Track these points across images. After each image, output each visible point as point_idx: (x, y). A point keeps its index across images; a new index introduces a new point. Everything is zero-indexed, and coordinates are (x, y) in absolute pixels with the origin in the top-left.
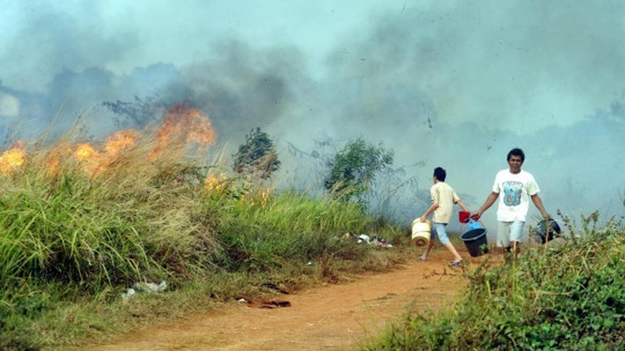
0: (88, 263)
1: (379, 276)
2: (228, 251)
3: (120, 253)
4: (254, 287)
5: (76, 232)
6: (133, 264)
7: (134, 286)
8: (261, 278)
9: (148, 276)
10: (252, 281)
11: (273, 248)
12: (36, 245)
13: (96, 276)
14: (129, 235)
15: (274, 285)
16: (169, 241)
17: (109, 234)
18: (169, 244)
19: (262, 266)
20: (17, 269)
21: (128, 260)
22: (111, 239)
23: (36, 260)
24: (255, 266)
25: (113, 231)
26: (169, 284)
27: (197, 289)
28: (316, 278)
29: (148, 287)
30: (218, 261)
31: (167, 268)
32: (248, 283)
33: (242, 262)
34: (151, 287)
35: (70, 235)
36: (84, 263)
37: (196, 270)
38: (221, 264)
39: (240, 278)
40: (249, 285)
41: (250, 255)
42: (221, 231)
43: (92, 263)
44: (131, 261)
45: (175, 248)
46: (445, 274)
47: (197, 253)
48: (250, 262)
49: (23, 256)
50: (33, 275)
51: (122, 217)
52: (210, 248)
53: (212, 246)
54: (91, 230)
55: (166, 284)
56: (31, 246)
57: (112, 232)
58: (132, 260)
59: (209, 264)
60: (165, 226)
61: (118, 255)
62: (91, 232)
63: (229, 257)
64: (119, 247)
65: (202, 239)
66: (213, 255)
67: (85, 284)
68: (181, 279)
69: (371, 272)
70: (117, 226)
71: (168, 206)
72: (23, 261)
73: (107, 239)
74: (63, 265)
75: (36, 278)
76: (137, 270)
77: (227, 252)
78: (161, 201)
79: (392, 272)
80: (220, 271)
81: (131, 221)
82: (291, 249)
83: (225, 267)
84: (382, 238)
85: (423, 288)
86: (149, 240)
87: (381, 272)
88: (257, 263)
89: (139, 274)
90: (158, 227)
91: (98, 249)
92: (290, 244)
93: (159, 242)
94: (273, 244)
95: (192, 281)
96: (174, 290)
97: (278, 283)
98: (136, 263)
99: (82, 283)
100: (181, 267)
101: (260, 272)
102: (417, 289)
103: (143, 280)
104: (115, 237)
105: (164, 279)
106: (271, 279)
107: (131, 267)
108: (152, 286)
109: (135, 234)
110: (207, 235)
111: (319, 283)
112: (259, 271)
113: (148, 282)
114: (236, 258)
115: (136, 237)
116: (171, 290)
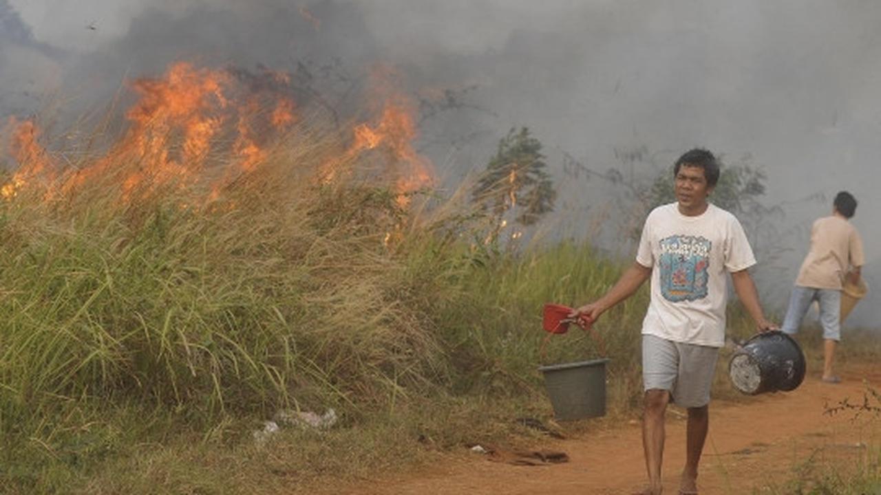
0: (190, 372)
1: (735, 409)
2: (452, 355)
3: (251, 354)
4: (501, 425)
5: (170, 314)
6: (275, 376)
7: (277, 415)
8: (513, 407)
9: (302, 399)
10: (495, 413)
11: (535, 351)
12: (95, 335)
13: (205, 396)
14: (268, 320)
15: (538, 422)
16: (342, 334)
17: (231, 319)
18: (342, 340)
19: (516, 384)
20: (60, 379)
21: (266, 368)
22: (235, 329)
23: (95, 362)
24: (502, 385)
25: (239, 312)
26: (341, 414)
27: (393, 425)
28: (617, 411)
29: (301, 420)
30: (433, 374)
31: (339, 385)
32: (489, 417)
33: (477, 376)
34: (308, 420)
35: (159, 319)
36: (183, 372)
37: (391, 389)
38: (439, 379)
39: (474, 407)
40: (492, 421)
41: (493, 363)
42: (439, 317)
43: (197, 371)
44: (271, 370)
45: (354, 347)
46: (866, 407)
47: (394, 358)
48: (492, 377)
49: (72, 355)
50: (90, 392)
51: (256, 289)
52: (418, 349)
53: (422, 345)
54: (199, 310)
55: (336, 414)
56: (88, 339)
57: (236, 315)
58: (274, 368)
59: (415, 378)
60: (336, 306)
61: (247, 357)
62: (197, 315)
63: (454, 368)
64: (250, 342)
65: (404, 331)
66: (424, 363)
67: (185, 412)
68: (363, 405)
69: (720, 402)
70: (245, 305)
71: (341, 269)
72: (71, 365)
73: (227, 328)
74: (145, 375)
75: (96, 398)
76: (282, 387)
77: (451, 358)
78: (330, 260)
79: (761, 402)
80: (436, 393)
81: (272, 295)
82: (570, 354)
83: (447, 385)
84: (741, 338)
85: (819, 435)
86: (305, 331)
87: (738, 402)
88: (506, 379)
89: (286, 394)
90: (323, 308)
91: (210, 347)
92: (567, 344)
93: (324, 335)
94: (536, 344)
95: (384, 410)
96: (351, 427)
97: (545, 418)
98: (280, 373)
99: (179, 408)
100: (364, 382)
101: (512, 396)
102: (809, 435)
103: (293, 407)
104: (242, 324)
105: (332, 405)
106: (531, 410)
107: (270, 381)
108: (309, 417)
109: (279, 319)
110: (412, 326)
111: (623, 420)
112: (508, 394)
113: (302, 410)
114: (467, 369)
115: (282, 325)
116: (345, 427)
